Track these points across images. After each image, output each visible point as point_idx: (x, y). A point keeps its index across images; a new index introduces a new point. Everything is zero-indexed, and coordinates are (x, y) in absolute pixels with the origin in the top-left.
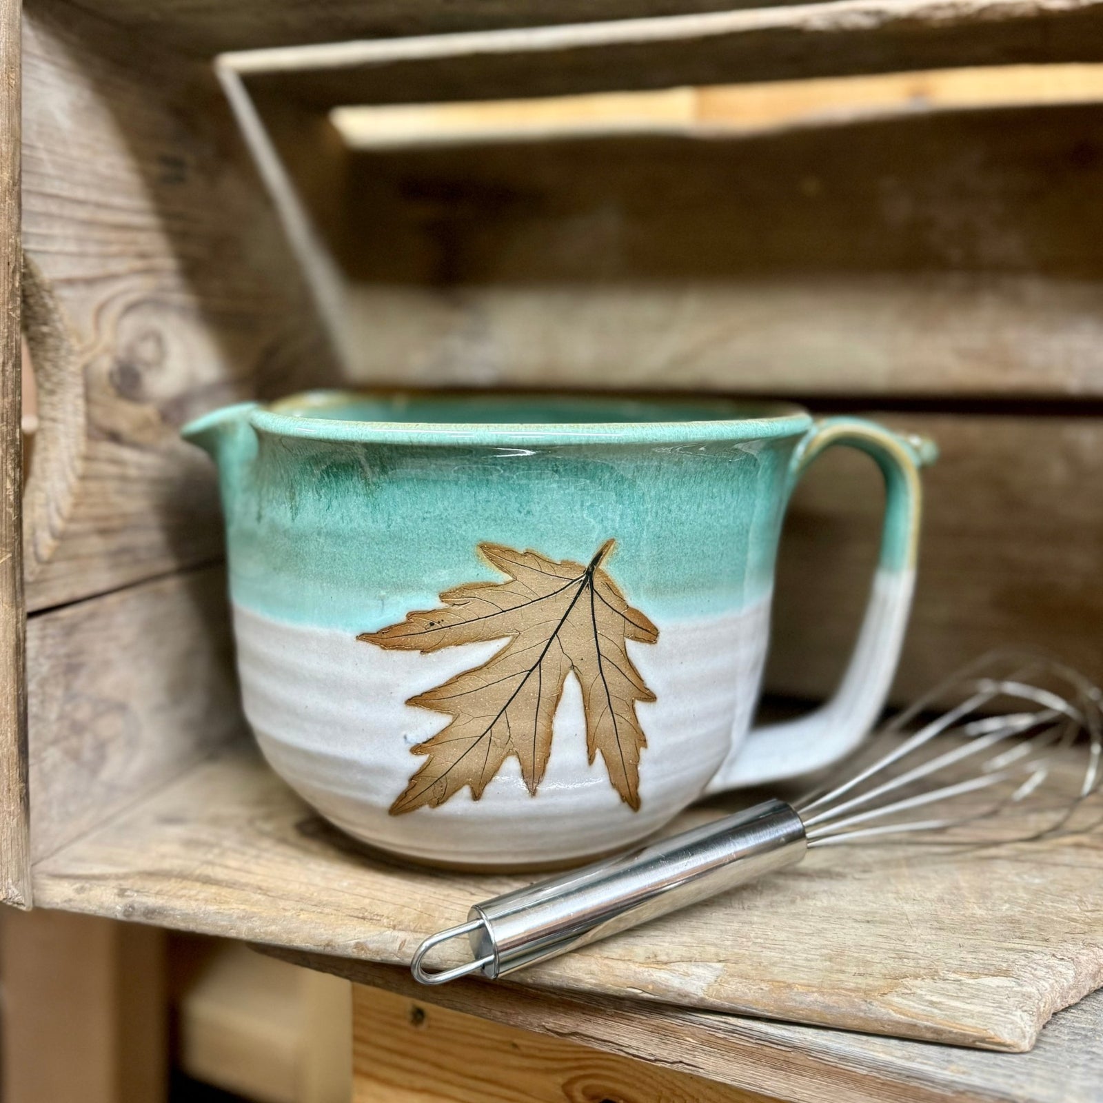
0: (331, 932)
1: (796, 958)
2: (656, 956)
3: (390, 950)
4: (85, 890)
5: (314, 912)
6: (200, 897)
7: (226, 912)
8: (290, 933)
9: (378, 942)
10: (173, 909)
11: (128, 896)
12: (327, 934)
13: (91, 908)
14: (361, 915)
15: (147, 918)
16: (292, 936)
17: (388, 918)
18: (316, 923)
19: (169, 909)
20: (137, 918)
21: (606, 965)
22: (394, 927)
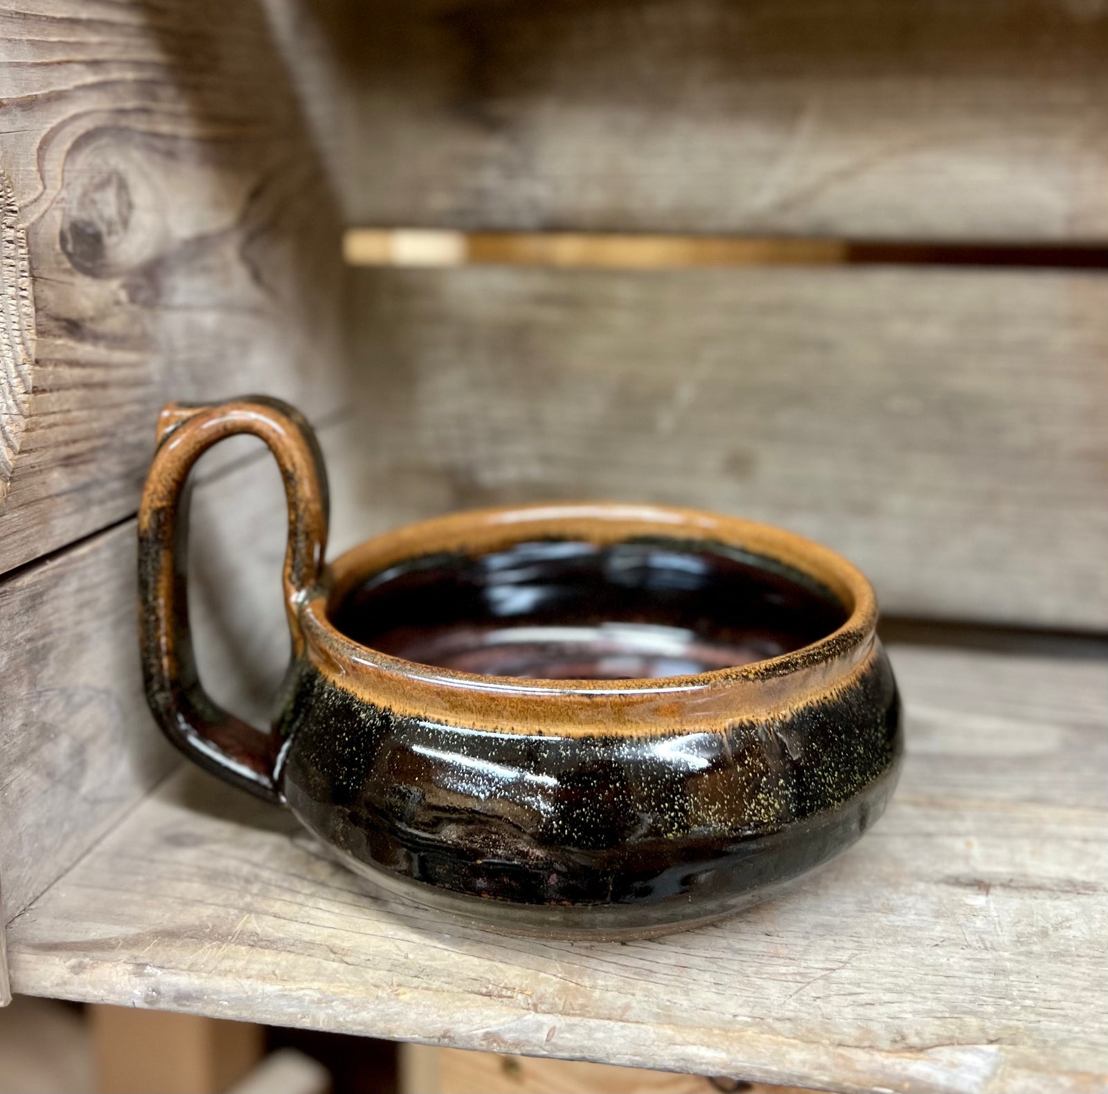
0: (447, 1018)
1: (1087, 1030)
2: (903, 1038)
3: (534, 1041)
4: (85, 968)
5: (417, 988)
6: (253, 973)
7: (294, 994)
8: (389, 1021)
9: (516, 1031)
10: (218, 992)
11: (150, 975)
12: (442, 1022)
13: (96, 993)
14: (484, 990)
15: (179, 1005)
16: (392, 1026)
17: (522, 993)
18: (424, 1006)
19: (210, 992)
20: (163, 1005)
21: (841, 1056)
22: (535, 1008)
